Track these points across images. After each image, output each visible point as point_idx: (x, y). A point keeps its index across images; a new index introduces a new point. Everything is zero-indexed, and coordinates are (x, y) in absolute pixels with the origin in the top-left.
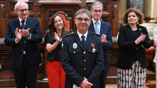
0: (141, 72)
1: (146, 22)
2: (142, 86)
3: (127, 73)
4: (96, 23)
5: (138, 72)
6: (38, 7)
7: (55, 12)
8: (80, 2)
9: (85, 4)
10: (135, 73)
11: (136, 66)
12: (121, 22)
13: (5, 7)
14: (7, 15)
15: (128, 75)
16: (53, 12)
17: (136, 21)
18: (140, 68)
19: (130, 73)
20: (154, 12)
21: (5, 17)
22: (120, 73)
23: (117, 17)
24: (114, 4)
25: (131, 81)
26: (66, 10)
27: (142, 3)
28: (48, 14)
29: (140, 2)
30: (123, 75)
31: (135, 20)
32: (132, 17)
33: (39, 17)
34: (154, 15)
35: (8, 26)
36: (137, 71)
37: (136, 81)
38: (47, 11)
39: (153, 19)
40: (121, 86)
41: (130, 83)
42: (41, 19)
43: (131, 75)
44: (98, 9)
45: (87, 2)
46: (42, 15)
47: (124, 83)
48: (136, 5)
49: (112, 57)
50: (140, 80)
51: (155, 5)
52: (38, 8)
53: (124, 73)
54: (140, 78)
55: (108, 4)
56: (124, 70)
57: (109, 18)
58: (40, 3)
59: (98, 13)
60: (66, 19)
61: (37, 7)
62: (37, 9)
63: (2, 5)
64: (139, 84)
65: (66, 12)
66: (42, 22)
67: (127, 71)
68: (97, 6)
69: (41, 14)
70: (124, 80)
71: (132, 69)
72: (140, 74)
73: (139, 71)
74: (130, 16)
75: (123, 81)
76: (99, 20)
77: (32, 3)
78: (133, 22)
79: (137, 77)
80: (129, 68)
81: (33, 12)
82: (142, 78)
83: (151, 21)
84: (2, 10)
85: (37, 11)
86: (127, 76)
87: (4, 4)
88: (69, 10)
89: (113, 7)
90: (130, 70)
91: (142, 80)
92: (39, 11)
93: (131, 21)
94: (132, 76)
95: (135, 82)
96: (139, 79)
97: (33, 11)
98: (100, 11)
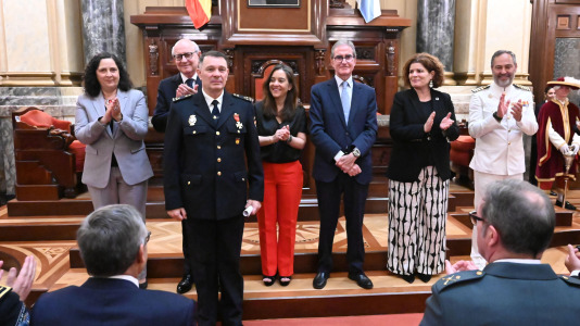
0: (438, 189)
1: (458, 85)
2: (440, 218)
3: (408, 191)
4: (342, 84)
5: (432, 189)
6: (228, 51)
7: (262, 62)
8: (317, 40)
9: (327, 45)
10: (426, 189)
11: (427, 177)
12: (401, 82)
13: (157, 50)
14: (161, 68)
15: (410, 193)
16: (258, 61)
17: (427, 81)
18: (435, 179)
19: (414, 191)
20: (475, 63)
21: (157, 72)
22: (394, 189)
23: (396, 73)
24: (390, 46)
25: (417, 207)
26: (287, 56)
27: (448, 43)
28: (247, 66)
29: (446, 40)
30: (400, 193)
31: (421, 78)
32: (415, 74)
34: (475, 69)
35: (160, 92)
36: (429, 186)
37: (428, 206)
39: (473, 77)
40: (396, 217)
41: (414, 210)
43: (416, 194)
44: (343, 53)
45: (331, 39)
46: (236, 68)
47: (402, 210)
48: (436, 46)
49: (382, 156)
50: (435, 205)
51: (476, 47)
53: (402, 190)
54: (435, 200)
55: (376, 44)
56: (402, 184)
57: (379, 74)
58: (232, 43)
59: (344, 61)
61: (225, 50)
63: (152, 47)
64: (434, 213)
65: (287, 62)
66: (236, 84)
67: (408, 185)
68: (342, 48)
69: (233, 65)
70: (402, 204)
71: (419, 182)
72: (435, 192)
73: (435, 186)
74: (412, 71)
75: (399, 206)
76: (348, 75)
77: (215, 42)
78: (418, 84)
79: (429, 199)
80: (413, 179)
82: (440, 200)
83: (468, 82)
84: (152, 57)
86: (408, 197)
87: (155, 44)
88: (292, 56)
89: (387, 51)
90: (415, 183)
91: (440, 205)
93: (415, 81)
94: (419, 195)
95: (424, 208)
96: (432, 202)
98: (348, 57)
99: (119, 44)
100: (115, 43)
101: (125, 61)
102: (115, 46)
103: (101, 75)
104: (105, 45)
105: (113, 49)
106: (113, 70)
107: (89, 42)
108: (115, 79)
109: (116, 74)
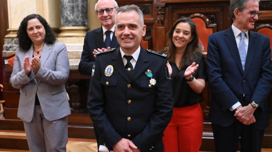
4: (240, 35)
6: (160, 8)
28: (175, 19)
33: (160, 24)
38: (174, 14)
42: (164, 27)
46: (166, 21)
52: (160, 10)
60: (207, 27)
61: (158, 7)
62: (158, 11)
65: (207, 15)
69: (164, 19)
81: (152, 17)
85: (158, 14)
88: (212, 10)
92: (161, 14)
97: (152, 15)
99: (83, 6)
100: (80, 5)
101: (87, 18)
102: (80, 8)
103: (30, 33)
104: (73, 7)
105: (78, 11)
106: (38, 27)
107: (63, 6)
108: (41, 34)
109: (42, 30)
